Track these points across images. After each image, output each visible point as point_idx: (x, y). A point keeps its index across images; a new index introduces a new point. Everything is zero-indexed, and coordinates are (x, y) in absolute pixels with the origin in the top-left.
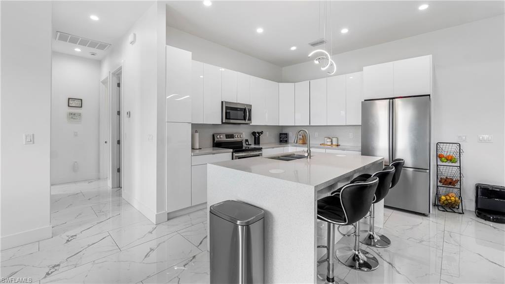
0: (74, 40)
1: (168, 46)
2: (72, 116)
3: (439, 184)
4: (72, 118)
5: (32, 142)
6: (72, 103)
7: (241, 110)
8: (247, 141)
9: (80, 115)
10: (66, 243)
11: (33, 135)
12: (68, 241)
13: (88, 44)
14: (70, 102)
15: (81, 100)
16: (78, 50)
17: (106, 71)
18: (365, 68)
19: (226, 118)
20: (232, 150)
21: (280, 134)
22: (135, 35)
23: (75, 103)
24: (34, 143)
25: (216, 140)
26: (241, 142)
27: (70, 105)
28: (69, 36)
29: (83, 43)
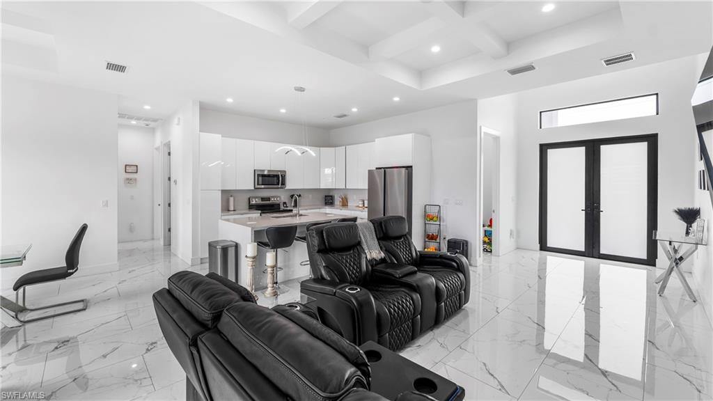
0: (131, 118)
1: (201, 133)
2: (129, 181)
3: (427, 240)
4: (128, 183)
6: (129, 169)
7: (274, 176)
8: (285, 203)
9: (136, 179)
11: (107, 201)
13: (142, 119)
14: (127, 168)
15: (137, 166)
16: (134, 122)
17: (158, 140)
18: (376, 140)
19: (258, 184)
20: (260, 212)
21: (326, 196)
22: (179, 119)
23: (131, 169)
25: (251, 203)
26: (279, 205)
27: (127, 171)
29: (138, 119)
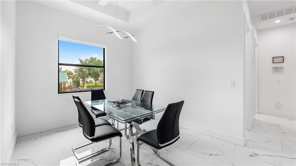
0: (273, 15)
2: (276, 69)
4: (276, 71)
5: (233, 86)
6: (276, 60)
9: (282, 68)
10: (250, 156)
11: (234, 82)
12: (251, 155)
13: (284, 14)
14: (274, 60)
15: (283, 57)
16: (278, 21)
23: (278, 60)
24: (234, 87)
27: (274, 62)
28: (267, 15)
29: (280, 14)
